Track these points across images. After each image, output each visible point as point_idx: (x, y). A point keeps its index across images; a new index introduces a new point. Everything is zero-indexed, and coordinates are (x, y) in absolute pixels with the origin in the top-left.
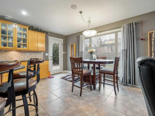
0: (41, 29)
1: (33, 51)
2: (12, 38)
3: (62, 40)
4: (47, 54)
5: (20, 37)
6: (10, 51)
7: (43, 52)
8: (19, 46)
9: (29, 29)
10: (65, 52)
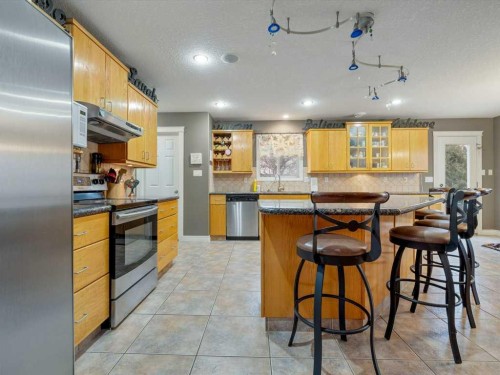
0: (409, 119)
1: (402, 174)
2: (364, 150)
3: (479, 134)
4: (428, 180)
5: (375, 146)
6: (357, 174)
7: (418, 175)
8: (374, 166)
9: (393, 126)
10: (491, 172)
